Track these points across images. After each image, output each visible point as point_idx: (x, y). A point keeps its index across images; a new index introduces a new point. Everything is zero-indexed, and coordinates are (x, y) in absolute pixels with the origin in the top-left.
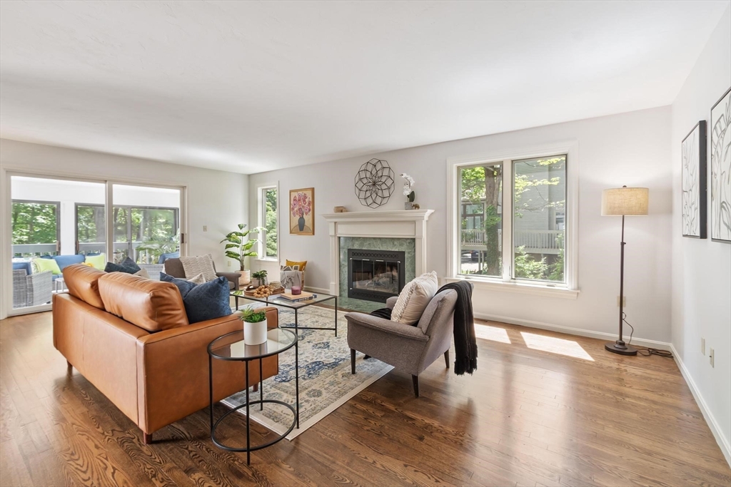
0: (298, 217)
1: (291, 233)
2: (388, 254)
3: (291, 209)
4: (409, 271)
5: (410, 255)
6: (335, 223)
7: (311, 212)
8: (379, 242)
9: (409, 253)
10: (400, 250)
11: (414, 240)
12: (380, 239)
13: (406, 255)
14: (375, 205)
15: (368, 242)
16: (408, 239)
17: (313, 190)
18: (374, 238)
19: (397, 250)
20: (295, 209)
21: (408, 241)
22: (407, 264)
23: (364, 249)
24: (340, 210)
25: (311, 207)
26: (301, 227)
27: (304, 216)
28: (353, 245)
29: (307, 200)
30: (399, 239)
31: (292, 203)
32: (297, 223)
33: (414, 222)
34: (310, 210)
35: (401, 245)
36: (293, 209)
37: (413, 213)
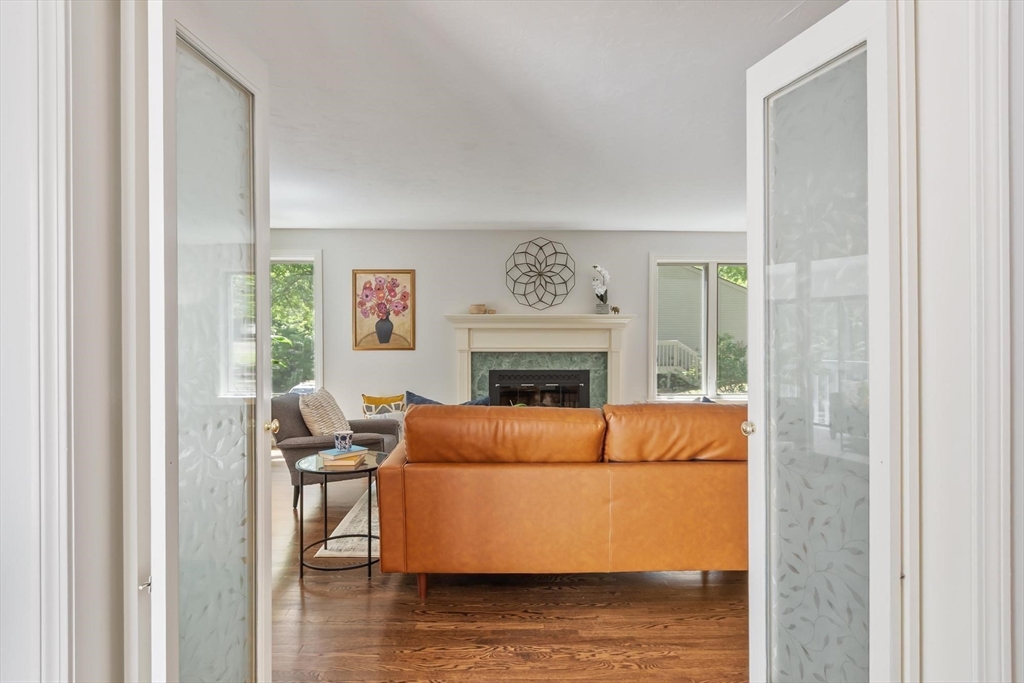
0: (374, 320)
1: (356, 344)
2: (563, 374)
3: (358, 304)
4: (595, 397)
5: (597, 375)
6: (469, 329)
7: (408, 312)
9: (596, 372)
10: (583, 368)
11: (604, 354)
12: (549, 353)
13: (591, 375)
14: (541, 305)
15: (528, 359)
16: (594, 353)
17: (412, 273)
18: (539, 353)
19: (577, 369)
20: (369, 305)
21: (595, 355)
22: (593, 387)
23: (520, 369)
24: (483, 309)
25: (409, 303)
26: (384, 335)
27: (392, 317)
28: (500, 365)
29: (398, 290)
30: (579, 353)
31: (360, 291)
32: (375, 330)
33: (610, 330)
34: (405, 308)
35: (584, 361)
36: (362, 304)
37: (610, 319)
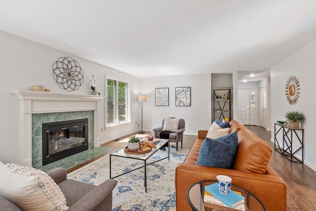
2: (79, 121)
4: (90, 129)
5: (91, 120)
6: (32, 100)
8: (72, 114)
9: (90, 119)
10: (86, 118)
11: (93, 111)
12: (73, 112)
13: (89, 120)
15: (63, 116)
16: (90, 111)
18: (68, 112)
19: (84, 118)
22: (89, 125)
23: (59, 121)
28: (49, 120)
30: (85, 111)
33: (96, 102)
35: (87, 114)
